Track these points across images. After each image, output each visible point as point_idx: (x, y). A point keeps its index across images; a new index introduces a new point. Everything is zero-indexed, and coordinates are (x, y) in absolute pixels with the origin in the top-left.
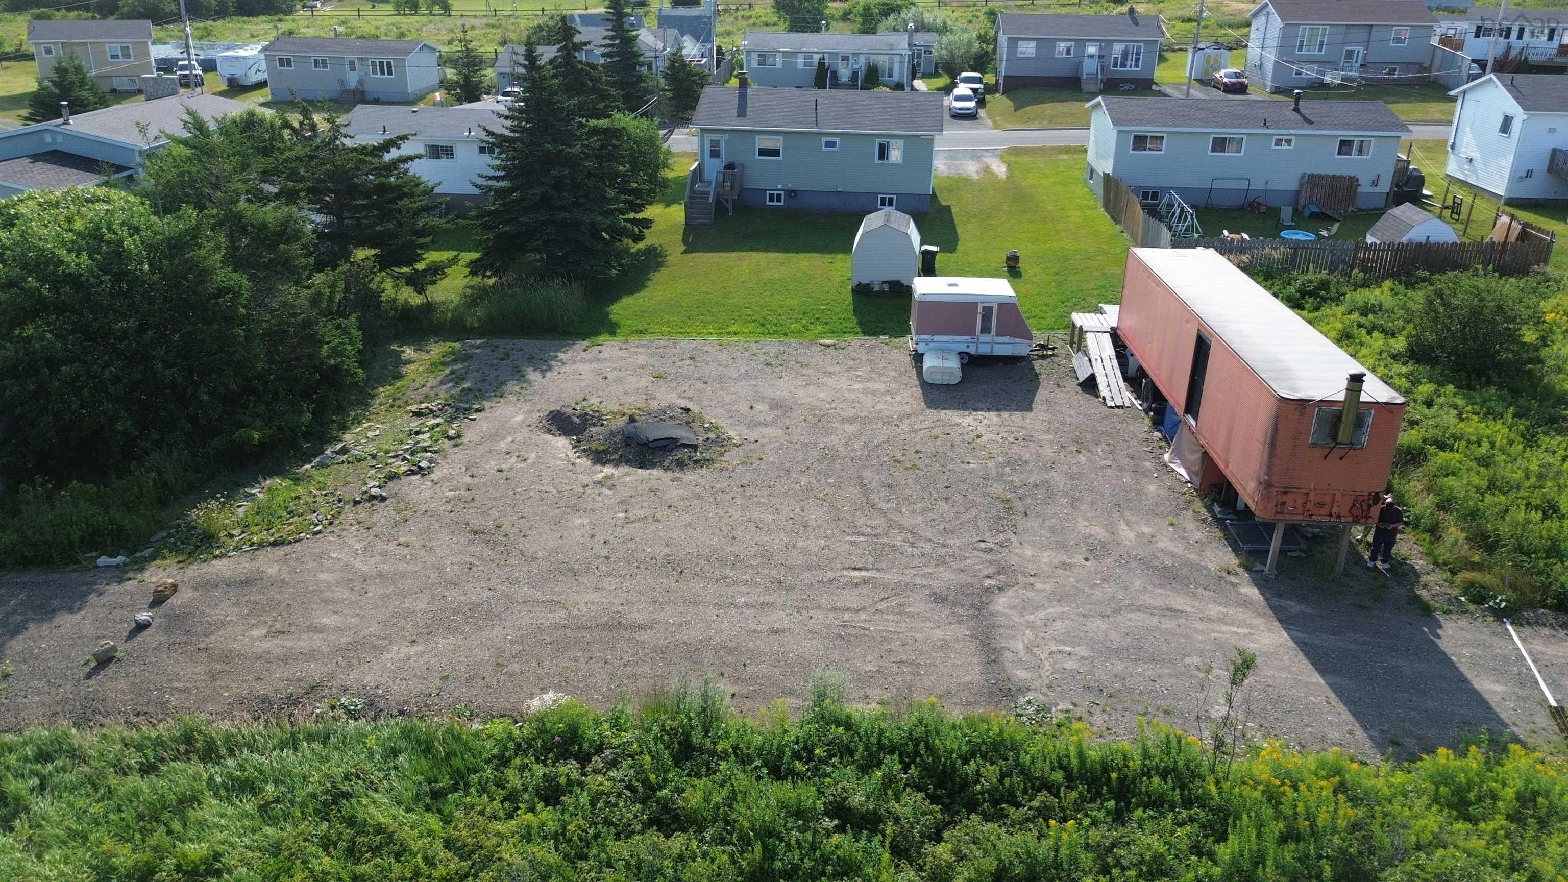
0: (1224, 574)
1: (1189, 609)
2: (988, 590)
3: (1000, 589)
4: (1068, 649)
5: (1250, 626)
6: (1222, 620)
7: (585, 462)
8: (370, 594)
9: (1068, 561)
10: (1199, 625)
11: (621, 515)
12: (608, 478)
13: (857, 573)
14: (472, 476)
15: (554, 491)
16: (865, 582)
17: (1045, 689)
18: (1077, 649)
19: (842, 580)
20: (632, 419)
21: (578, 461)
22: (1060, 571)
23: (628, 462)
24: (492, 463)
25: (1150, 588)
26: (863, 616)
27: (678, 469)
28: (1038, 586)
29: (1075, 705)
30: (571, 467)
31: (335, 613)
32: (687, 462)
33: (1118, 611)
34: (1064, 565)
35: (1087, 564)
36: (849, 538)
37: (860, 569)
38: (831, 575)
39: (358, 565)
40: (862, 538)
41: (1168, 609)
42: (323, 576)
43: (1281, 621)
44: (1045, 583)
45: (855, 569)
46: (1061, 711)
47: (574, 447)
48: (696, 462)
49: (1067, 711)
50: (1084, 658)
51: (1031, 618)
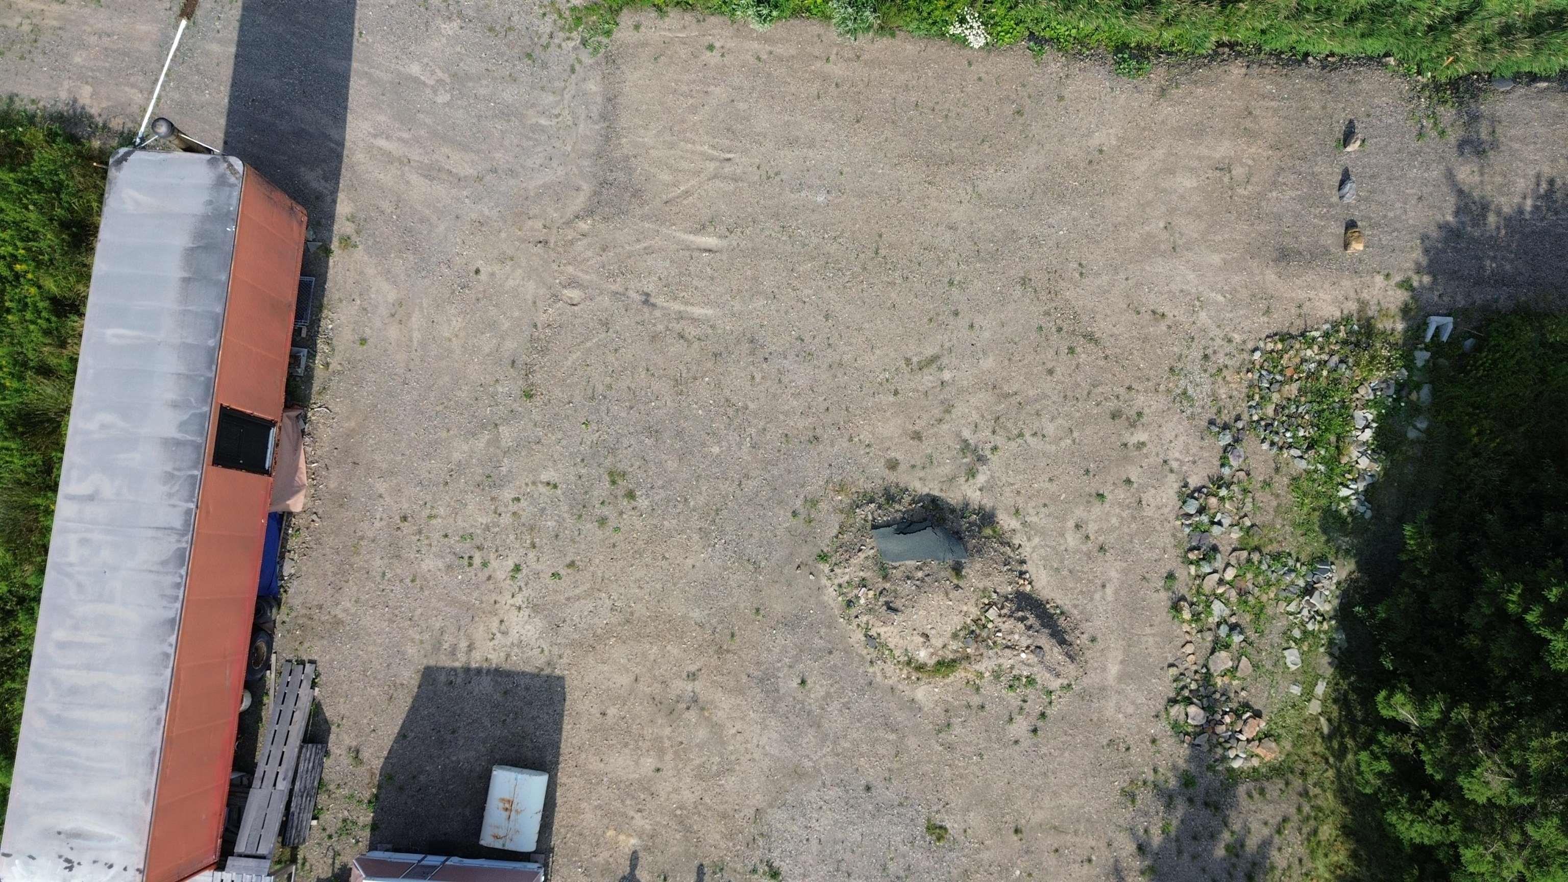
0: (355, 238)
1: (414, 178)
2: (590, 213)
3: (577, 217)
4: (543, 121)
5: (370, 149)
6: (389, 158)
7: (1006, 521)
8: (1162, 225)
9: (496, 268)
10: (415, 154)
11: (947, 376)
12: (972, 473)
13: (710, 241)
14: (1128, 481)
15: (1027, 436)
16: (702, 229)
17: (577, 67)
18: (534, 121)
19: (723, 230)
20: (957, 569)
21: (1014, 524)
22: (510, 252)
23: (953, 511)
24: (1114, 521)
25: (434, 218)
26: (711, 166)
27: (893, 490)
28: (539, 224)
29: (560, 46)
30: (1020, 502)
31: (1182, 197)
32: (882, 500)
33: (480, 179)
34: (503, 259)
35: (479, 263)
36: (709, 312)
37: (706, 250)
38: (734, 240)
39: (1191, 276)
40: (697, 311)
41: (432, 179)
42: (1216, 259)
43: (339, 157)
44: (532, 229)
45: (710, 251)
46: (573, 39)
47: (1023, 562)
48: (871, 501)
49: (568, 39)
50: (533, 105)
51: (561, 171)
